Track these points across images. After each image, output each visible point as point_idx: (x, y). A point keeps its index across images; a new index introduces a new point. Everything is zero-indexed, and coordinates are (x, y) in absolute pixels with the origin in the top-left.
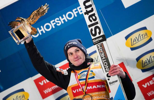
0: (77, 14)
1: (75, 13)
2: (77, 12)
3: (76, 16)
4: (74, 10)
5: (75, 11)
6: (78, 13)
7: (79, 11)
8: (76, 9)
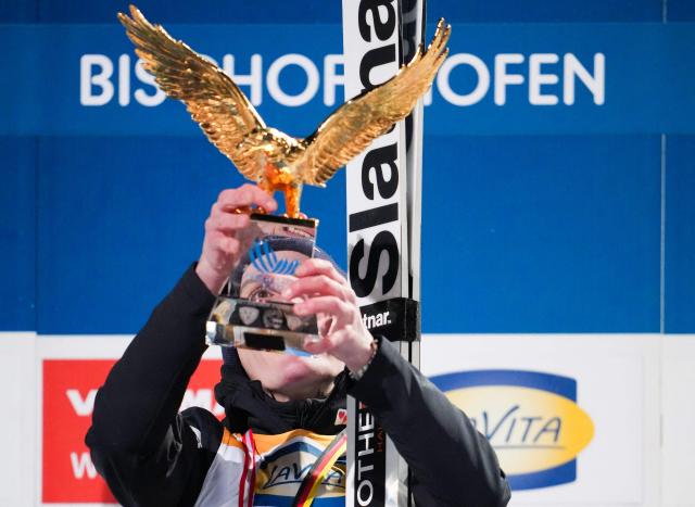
0: (510, 88)
1: (503, 80)
2: (517, 79)
3: (500, 98)
4: (502, 60)
5: (511, 69)
6: (525, 87)
7: (537, 79)
8: (518, 59)
